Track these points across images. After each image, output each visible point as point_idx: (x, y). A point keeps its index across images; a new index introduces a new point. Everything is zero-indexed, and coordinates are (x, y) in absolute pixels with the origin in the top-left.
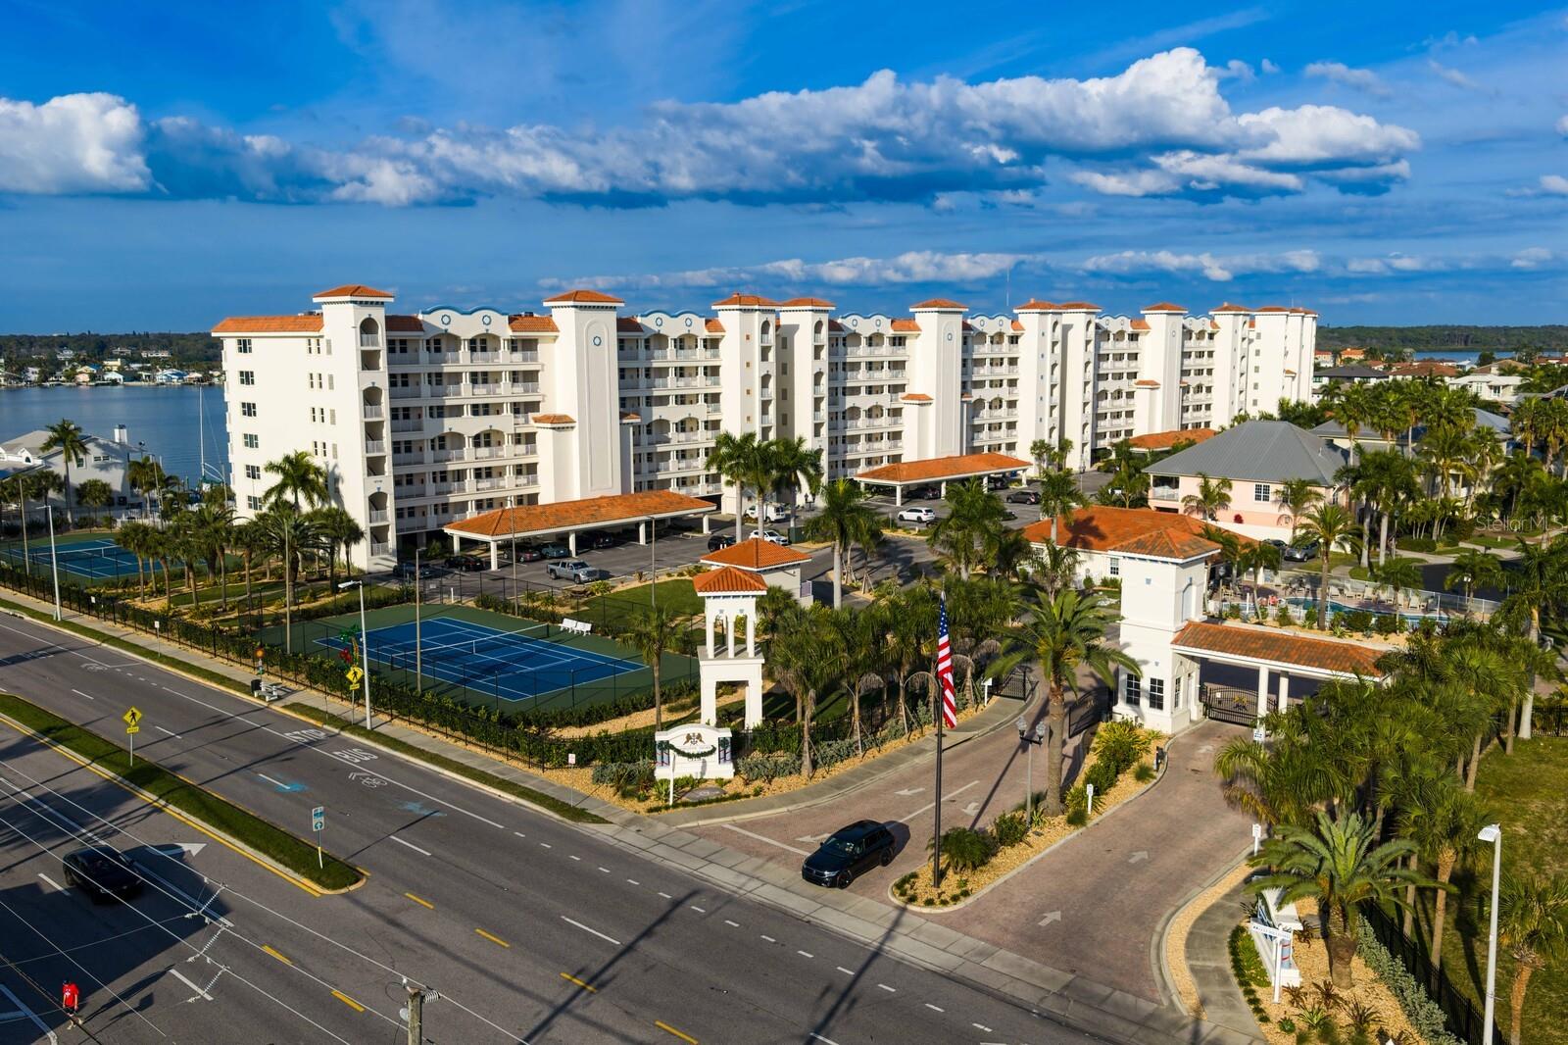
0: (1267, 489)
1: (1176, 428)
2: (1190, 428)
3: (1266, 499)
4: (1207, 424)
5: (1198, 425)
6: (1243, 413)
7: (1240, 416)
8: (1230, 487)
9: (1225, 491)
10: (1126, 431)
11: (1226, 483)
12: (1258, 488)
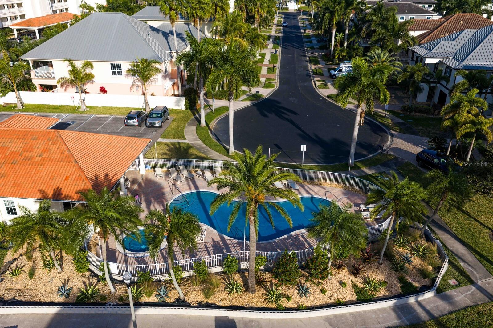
0: (119, 67)
1: (50, 13)
2: (58, 12)
3: (120, 74)
4: (67, 9)
5: (62, 10)
6: (83, 3)
7: (83, 5)
8: (92, 67)
9: (88, 71)
10: (21, 16)
11: (88, 65)
12: (113, 66)
